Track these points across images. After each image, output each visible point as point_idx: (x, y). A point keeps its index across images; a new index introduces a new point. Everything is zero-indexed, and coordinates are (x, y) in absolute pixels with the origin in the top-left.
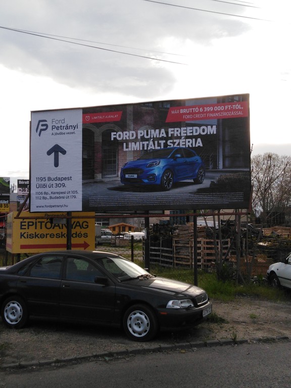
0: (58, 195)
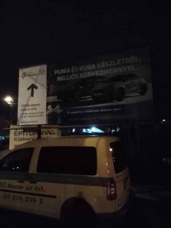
0: (32, 115)
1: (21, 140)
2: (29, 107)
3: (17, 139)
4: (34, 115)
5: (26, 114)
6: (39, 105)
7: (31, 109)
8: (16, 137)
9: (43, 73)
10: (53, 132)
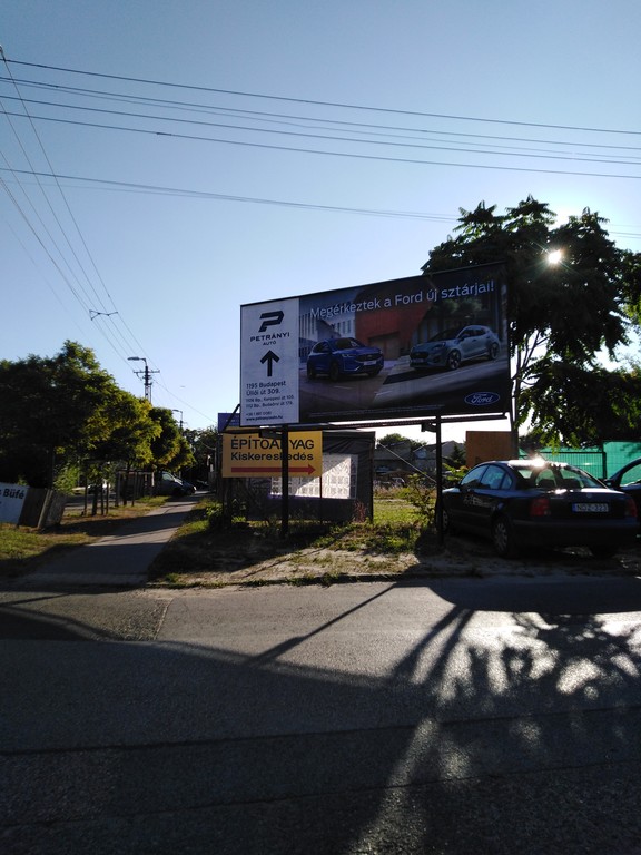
0: (271, 402)
1: (245, 457)
2: (264, 388)
3: (237, 456)
4: (275, 401)
5: (257, 400)
6: (283, 383)
7: (267, 392)
8: (234, 451)
10: (309, 443)
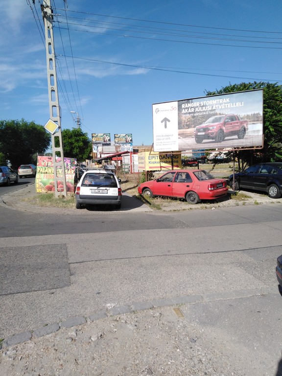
1: (153, 163)
2: (164, 137)
4: (168, 143)
5: (161, 143)
6: (172, 135)
7: (165, 139)
8: (150, 161)
9: (175, 109)
